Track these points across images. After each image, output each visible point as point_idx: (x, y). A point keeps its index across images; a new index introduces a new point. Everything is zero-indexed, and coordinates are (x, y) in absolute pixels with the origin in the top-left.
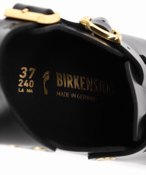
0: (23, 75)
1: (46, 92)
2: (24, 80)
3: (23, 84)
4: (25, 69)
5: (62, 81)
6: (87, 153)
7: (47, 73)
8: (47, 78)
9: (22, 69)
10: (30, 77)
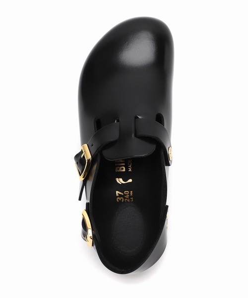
0: (122, 200)
1: (130, 181)
2: (125, 198)
3: (128, 199)
4: (117, 199)
5: (121, 168)
6: (166, 167)
7: (117, 179)
8: (121, 180)
9: (118, 201)
10: (122, 194)
